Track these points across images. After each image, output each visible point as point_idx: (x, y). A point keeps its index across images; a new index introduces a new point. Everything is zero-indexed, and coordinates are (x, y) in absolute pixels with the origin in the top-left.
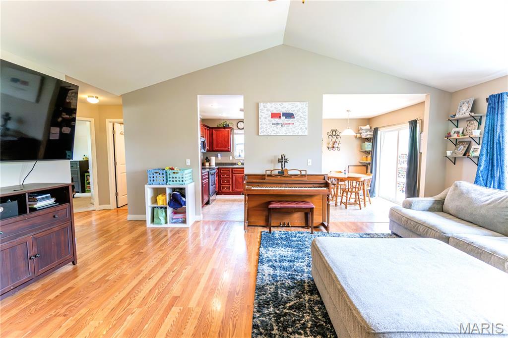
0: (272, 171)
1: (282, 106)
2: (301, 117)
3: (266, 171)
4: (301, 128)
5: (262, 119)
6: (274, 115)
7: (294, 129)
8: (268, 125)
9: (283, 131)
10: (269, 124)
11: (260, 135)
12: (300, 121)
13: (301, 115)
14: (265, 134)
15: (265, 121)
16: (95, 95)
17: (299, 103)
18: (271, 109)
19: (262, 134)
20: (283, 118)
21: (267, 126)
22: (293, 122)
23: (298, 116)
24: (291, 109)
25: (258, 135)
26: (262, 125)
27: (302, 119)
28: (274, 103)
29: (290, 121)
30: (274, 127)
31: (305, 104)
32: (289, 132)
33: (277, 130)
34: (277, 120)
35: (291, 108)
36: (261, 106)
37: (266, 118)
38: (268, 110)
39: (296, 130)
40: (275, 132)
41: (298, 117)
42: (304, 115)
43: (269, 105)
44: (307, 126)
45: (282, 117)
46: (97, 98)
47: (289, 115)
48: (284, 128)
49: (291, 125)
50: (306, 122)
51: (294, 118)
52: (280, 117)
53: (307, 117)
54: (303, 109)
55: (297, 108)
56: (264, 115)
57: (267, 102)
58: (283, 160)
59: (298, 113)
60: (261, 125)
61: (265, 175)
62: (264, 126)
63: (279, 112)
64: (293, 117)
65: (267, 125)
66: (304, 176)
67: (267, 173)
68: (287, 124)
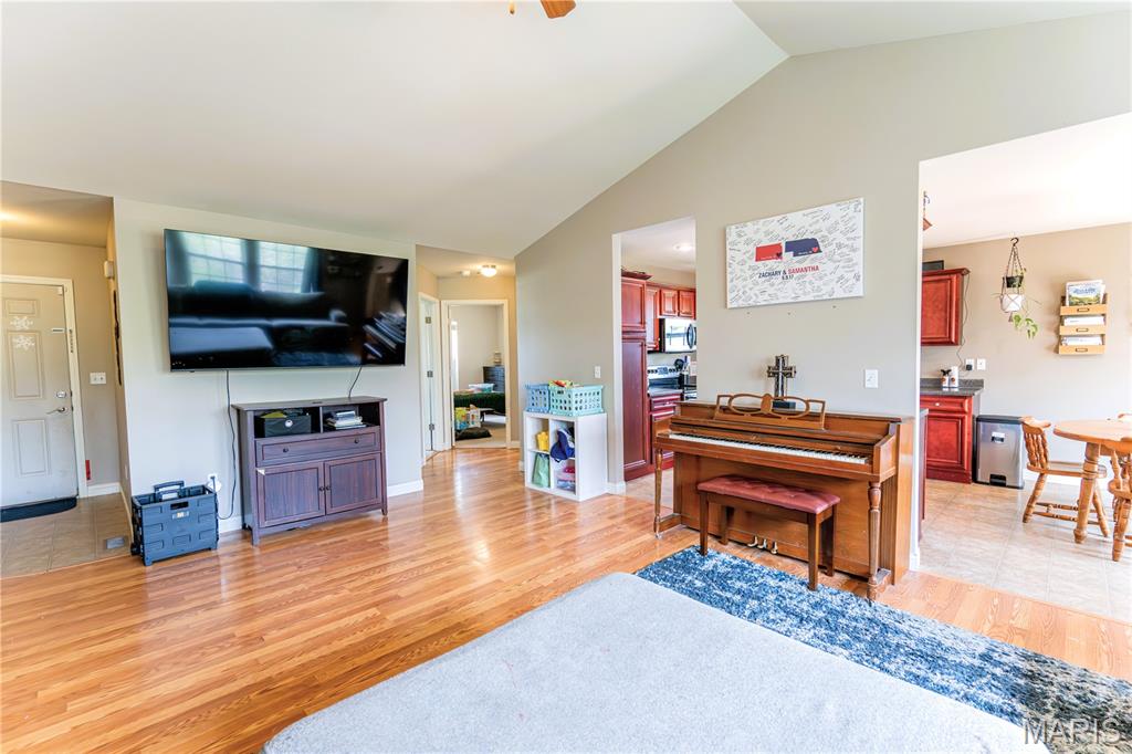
0: (732, 398)
1: (786, 224)
2: (839, 246)
3: (719, 397)
4: (842, 277)
5: (735, 265)
6: (764, 253)
7: (817, 283)
8: (749, 281)
9: (787, 291)
10: (751, 277)
11: (729, 306)
12: (837, 257)
13: (843, 240)
14: (741, 303)
15: (741, 270)
16: (490, 264)
17: (834, 206)
18: (756, 237)
19: (735, 305)
20: (787, 256)
21: (747, 283)
22: (815, 265)
23: (830, 244)
24: (812, 229)
25: (726, 307)
26: (735, 282)
27: (844, 250)
28: (762, 221)
29: (809, 260)
30: (763, 284)
31: (852, 206)
32: (805, 294)
33: (771, 291)
34: (772, 264)
35: (810, 225)
36: (732, 235)
37: (743, 263)
38: (747, 243)
39: (824, 284)
40: (766, 297)
41: (831, 248)
42: (848, 239)
43: (750, 228)
44: (859, 269)
45: (784, 254)
46: (494, 267)
47: (805, 247)
48: (792, 283)
49: (809, 273)
50: (858, 257)
51: (819, 251)
52: (779, 255)
53: (859, 243)
54: (846, 223)
55: (828, 223)
56: (739, 257)
57: (744, 222)
58: (780, 370)
59: (831, 237)
60: (732, 281)
61: (713, 408)
62: (739, 283)
63: (776, 242)
64: (815, 249)
65: (745, 280)
66: (814, 417)
67: (721, 404)
68: (798, 271)
